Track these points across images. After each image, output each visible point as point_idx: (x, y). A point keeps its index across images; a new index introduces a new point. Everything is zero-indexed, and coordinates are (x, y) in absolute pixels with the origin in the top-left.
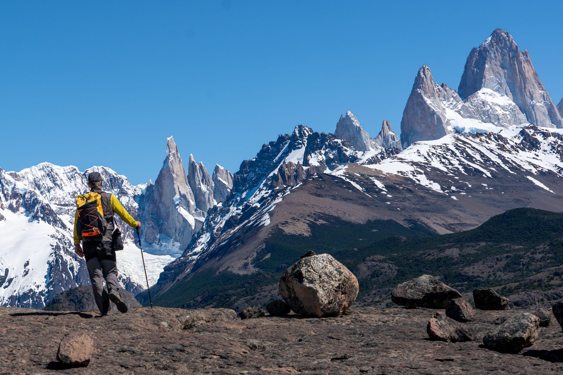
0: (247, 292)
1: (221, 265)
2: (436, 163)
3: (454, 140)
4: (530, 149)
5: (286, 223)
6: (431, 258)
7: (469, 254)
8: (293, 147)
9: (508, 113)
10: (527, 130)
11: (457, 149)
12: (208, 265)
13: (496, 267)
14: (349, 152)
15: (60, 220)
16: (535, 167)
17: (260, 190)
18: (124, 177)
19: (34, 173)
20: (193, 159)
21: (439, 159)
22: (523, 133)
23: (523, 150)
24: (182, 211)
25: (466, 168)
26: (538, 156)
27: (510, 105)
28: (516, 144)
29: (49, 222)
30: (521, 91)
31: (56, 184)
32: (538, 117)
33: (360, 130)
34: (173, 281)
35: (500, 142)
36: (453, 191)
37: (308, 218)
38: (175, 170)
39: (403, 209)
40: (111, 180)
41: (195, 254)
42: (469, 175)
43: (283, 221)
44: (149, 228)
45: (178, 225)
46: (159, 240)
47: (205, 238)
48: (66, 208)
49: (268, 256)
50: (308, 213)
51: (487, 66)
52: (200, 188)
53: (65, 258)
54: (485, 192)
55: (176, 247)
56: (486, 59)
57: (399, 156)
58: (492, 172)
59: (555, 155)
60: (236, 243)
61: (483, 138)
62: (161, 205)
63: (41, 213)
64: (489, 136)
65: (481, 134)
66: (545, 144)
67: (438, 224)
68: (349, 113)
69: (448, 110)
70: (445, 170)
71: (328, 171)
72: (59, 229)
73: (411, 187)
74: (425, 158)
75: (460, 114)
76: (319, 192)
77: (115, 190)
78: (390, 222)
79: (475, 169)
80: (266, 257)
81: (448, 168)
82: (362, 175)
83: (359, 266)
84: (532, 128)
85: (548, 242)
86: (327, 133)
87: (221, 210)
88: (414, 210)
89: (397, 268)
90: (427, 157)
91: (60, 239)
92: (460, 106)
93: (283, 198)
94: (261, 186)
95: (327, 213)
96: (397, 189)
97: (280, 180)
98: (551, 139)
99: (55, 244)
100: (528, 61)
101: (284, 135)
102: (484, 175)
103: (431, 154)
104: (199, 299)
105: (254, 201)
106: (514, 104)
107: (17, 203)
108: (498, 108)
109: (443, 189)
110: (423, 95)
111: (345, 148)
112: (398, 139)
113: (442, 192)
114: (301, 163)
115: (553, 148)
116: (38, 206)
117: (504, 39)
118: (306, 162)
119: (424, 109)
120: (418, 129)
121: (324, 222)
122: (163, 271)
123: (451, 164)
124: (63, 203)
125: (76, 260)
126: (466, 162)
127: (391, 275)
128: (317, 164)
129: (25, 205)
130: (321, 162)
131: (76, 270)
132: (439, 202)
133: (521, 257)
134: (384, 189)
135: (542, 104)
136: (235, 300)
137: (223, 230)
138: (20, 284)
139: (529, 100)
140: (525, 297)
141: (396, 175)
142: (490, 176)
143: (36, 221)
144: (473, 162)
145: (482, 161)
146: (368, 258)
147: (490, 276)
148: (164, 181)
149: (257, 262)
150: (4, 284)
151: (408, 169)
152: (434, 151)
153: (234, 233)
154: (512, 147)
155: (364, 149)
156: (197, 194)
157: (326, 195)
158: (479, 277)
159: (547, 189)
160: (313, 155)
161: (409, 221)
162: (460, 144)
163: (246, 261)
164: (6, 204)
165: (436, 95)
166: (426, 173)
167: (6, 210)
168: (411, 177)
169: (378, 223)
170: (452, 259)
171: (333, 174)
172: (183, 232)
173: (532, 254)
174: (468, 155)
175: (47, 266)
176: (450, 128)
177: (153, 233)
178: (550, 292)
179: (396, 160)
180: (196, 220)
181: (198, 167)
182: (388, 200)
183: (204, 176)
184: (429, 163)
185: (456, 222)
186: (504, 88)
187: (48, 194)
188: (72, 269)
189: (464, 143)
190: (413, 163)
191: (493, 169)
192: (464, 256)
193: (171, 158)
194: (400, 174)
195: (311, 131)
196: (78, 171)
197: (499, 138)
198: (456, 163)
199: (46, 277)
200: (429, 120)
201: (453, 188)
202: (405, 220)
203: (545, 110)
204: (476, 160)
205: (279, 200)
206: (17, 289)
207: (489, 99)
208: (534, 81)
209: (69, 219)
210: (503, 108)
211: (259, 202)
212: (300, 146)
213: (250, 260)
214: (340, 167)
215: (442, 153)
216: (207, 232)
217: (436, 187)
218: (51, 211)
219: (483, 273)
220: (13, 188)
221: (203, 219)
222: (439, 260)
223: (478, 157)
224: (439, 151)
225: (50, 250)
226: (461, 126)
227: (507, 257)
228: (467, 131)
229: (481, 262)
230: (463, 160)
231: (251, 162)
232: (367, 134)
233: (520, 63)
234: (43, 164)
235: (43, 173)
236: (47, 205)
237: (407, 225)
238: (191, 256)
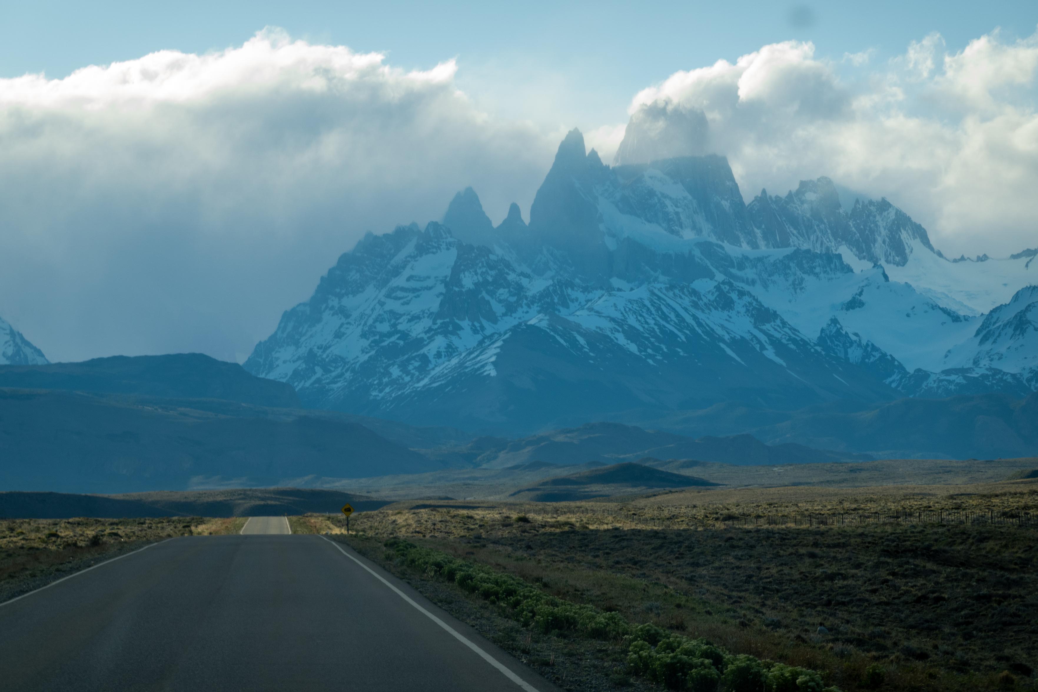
2: (632, 320)
4: (723, 309)
10: (722, 285)
11: (652, 305)
16: (728, 332)
21: (635, 316)
22: (717, 288)
23: (716, 309)
25: (661, 328)
26: (730, 317)
28: (709, 301)
35: (694, 298)
36: (650, 355)
42: (665, 337)
54: (679, 358)
58: (686, 336)
59: (749, 319)
66: (739, 304)
70: (641, 329)
73: (610, 346)
74: (622, 313)
79: (670, 330)
81: (644, 327)
82: (565, 328)
84: (727, 283)
90: (624, 312)
96: (598, 347)
98: (746, 300)
102: (679, 339)
103: (627, 310)
109: (639, 351)
113: (638, 354)
115: (748, 310)
123: (647, 323)
126: (662, 322)
132: (636, 366)
134: (586, 346)
141: (595, 331)
142: (684, 340)
144: (669, 323)
145: (677, 321)
151: (606, 325)
152: (630, 306)
154: (706, 305)
162: (654, 298)
166: (624, 332)
168: (610, 334)
174: (663, 313)
182: (591, 359)
184: (626, 320)
189: (659, 298)
190: (613, 320)
191: (688, 332)
198: (652, 322)
204: (671, 320)
215: (638, 309)
217: (633, 348)
223: (672, 316)
224: (635, 306)
230: (658, 319)
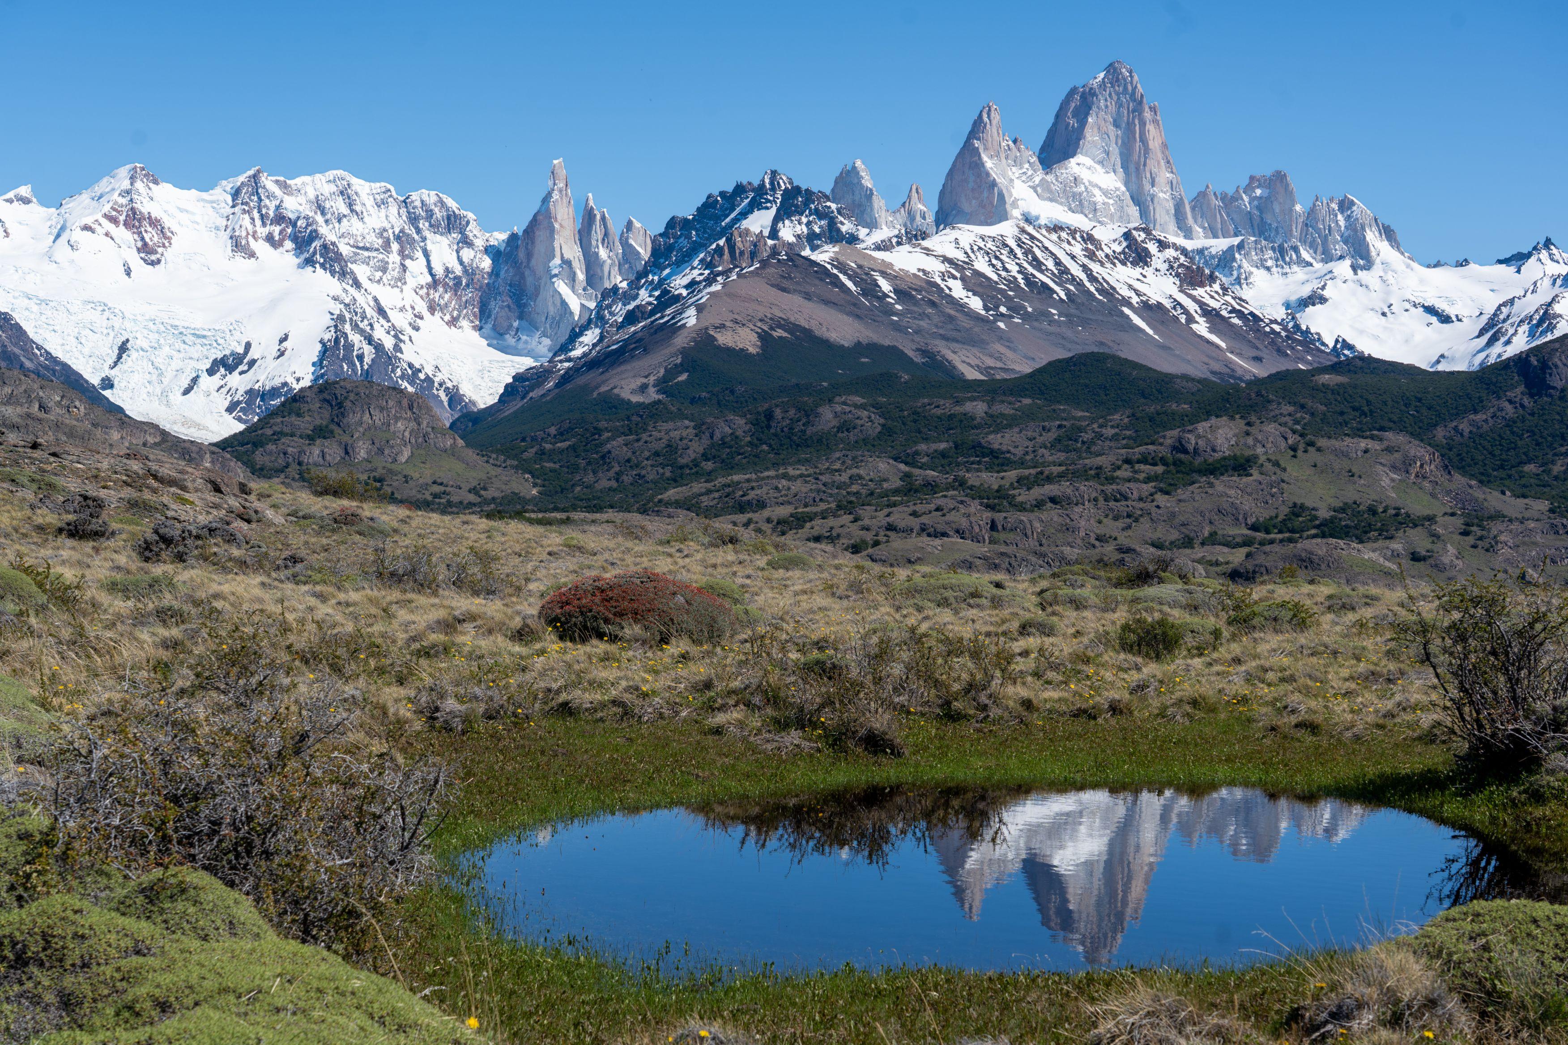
0: (630, 429)
1: (604, 382)
2: (981, 265)
3: (1016, 231)
4: (1134, 264)
5: (723, 326)
6: (939, 412)
7: (1002, 415)
8: (756, 205)
9: (1111, 201)
10: (1134, 232)
11: (1019, 245)
12: (581, 381)
13: (1040, 440)
14: (846, 227)
15: (352, 272)
16: (1138, 293)
17: (693, 268)
18: (471, 216)
19: (318, 186)
20: (591, 203)
21: (987, 259)
22: (1127, 236)
23: (1124, 263)
24: (562, 287)
25: (1028, 278)
26: (1145, 276)
27: (1117, 189)
28: (1114, 252)
29: (333, 272)
30: (1137, 169)
31: (352, 211)
32: (1157, 216)
33: (872, 194)
34: (523, 398)
35: (1090, 246)
36: (1002, 315)
37: (759, 324)
38: (559, 217)
39: (917, 332)
40: (449, 217)
41: (569, 360)
42: (1032, 291)
43: (718, 322)
44: (502, 308)
45: (552, 311)
46: (517, 330)
47: (590, 337)
48: (366, 254)
49: (683, 377)
50: (760, 315)
51: (1090, 120)
52: (597, 254)
53: (350, 337)
54: (1052, 322)
55: (543, 346)
56: (1090, 108)
57: (925, 243)
58: (1068, 292)
59: (1172, 279)
60: (635, 349)
61: (1064, 235)
62: (527, 273)
63: (321, 255)
64: (1073, 232)
65: (1062, 229)
66: (1159, 259)
67: (969, 364)
68: (858, 163)
69: (1018, 183)
70: (995, 277)
71: (806, 252)
72: (348, 288)
73: (935, 298)
74: (966, 253)
75: (1036, 192)
76: (786, 284)
77: (455, 235)
78: (893, 350)
79: (1043, 283)
80: (680, 379)
81: (999, 275)
82: (860, 267)
83: (820, 410)
84: (1143, 230)
85: (1128, 412)
86: (815, 189)
87: (625, 293)
88: (934, 335)
89: (882, 421)
90: (969, 252)
91: (347, 305)
92: (1037, 180)
93: (724, 285)
94: (696, 263)
95: (792, 319)
96: (913, 297)
97: (727, 256)
98: (1170, 253)
99: (338, 312)
100: (1155, 122)
101: (745, 183)
102: (1055, 296)
103: (976, 248)
104: (553, 430)
105: (679, 284)
106: (1123, 188)
107: (281, 233)
108: (1096, 192)
109: (986, 308)
110: (981, 151)
111: (841, 218)
112: (930, 218)
113: (983, 312)
114: (766, 233)
115: (1172, 267)
116: (316, 244)
117: (1125, 79)
118: (774, 233)
119: (979, 175)
120: (966, 206)
121: (785, 334)
122: (511, 380)
123: (1005, 269)
124: (361, 245)
125: (370, 344)
126: (1030, 269)
127: (870, 432)
128: (792, 239)
129: (295, 238)
130: (798, 237)
131: (367, 360)
132: (976, 329)
133: (1080, 429)
134: (892, 295)
135: (1167, 196)
136: (609, 439)
137: (620, 327)
138: (269, 370)
139: (1147, 186)
140: (1069, 491)
141: (914, 275)
142: (1064, 297)
143: (310, 269)
144: (1042, 272)
145: (1056, 272)
146: (837, 399)
147: (1027, 453)
148: (537, 233)
149: (663, 385)
150: (241, 368)
151: (935, 267)
152: (982, 244)
153: (635, 333)
154: (1107, 256)
155: (872, 225)
156: (592, 263)
157: (795, 290)
158: (1009, 452)
159: (1150, 332)
160: (787, 222)
161: (924, 352)
162: (1025, 238)
163: (645, 380)
164: (262, 231)
165: (1003, 155)
166: (963, 279)
167: (261, 241)
168: (938, 280)
169: (872, 349)
170: (973, 418)
171: (813, 257)
172: (558, 323)
173: (1101, 426)
174: (1035, 258)
175: (319, 347)
176: (1016, 213)
177: (509, 318)
178: (1110, 488)
179: (918, 249)
180: (582, 305)
181: (598, 217)
182: (895, 314)
183: (606, 234)
184: (969, 263)
185: (999, 365)
186: (1113, 160)
187: (337, 225)
188: (361, 357)
189: (1032, 238)
190: (946, 260)
191: (1072, 288)
192: (992, 416)
193: (556, 196)
194: (921, 274)
195: (791, 183)
196: (394, 193)
197: (1089, 238)
198: (1014, 268)
199: (314, 364)
200: (985, 194)
201: (1003, 309)
202: (918, 350)
203: (1170, 206)
204: (1047, 269)
205: (716, 288)
206: (262, 378)
207: (1085, 175)
208: (1160, 155)
209: (369, 273)
210: (1106, 193)
211: (686, 287)
212: (769, 205)
213: (652, 378)
214: (826, 247)
215: (994, 248)
216: (596, 326)
217: (976, 304)
218: (339, 256)
219: (1017, 447)
220: (278, 207)
221: (592, 305)
222: (951, 417)
223: (1050, 264)
224: (990, 245)
225: (327, 321)
226: (1034, 212)
227: (1060, 426)
228: (1043, 221)
229: (1017, 430)
230: (1026, 265)
231: (685, 221)
232: (882, 203)
233: (1143, 124)
234: (335, 172)
235: (333, 188)
236: (333, 244)
237: (918, 359)
238: (561, 361)
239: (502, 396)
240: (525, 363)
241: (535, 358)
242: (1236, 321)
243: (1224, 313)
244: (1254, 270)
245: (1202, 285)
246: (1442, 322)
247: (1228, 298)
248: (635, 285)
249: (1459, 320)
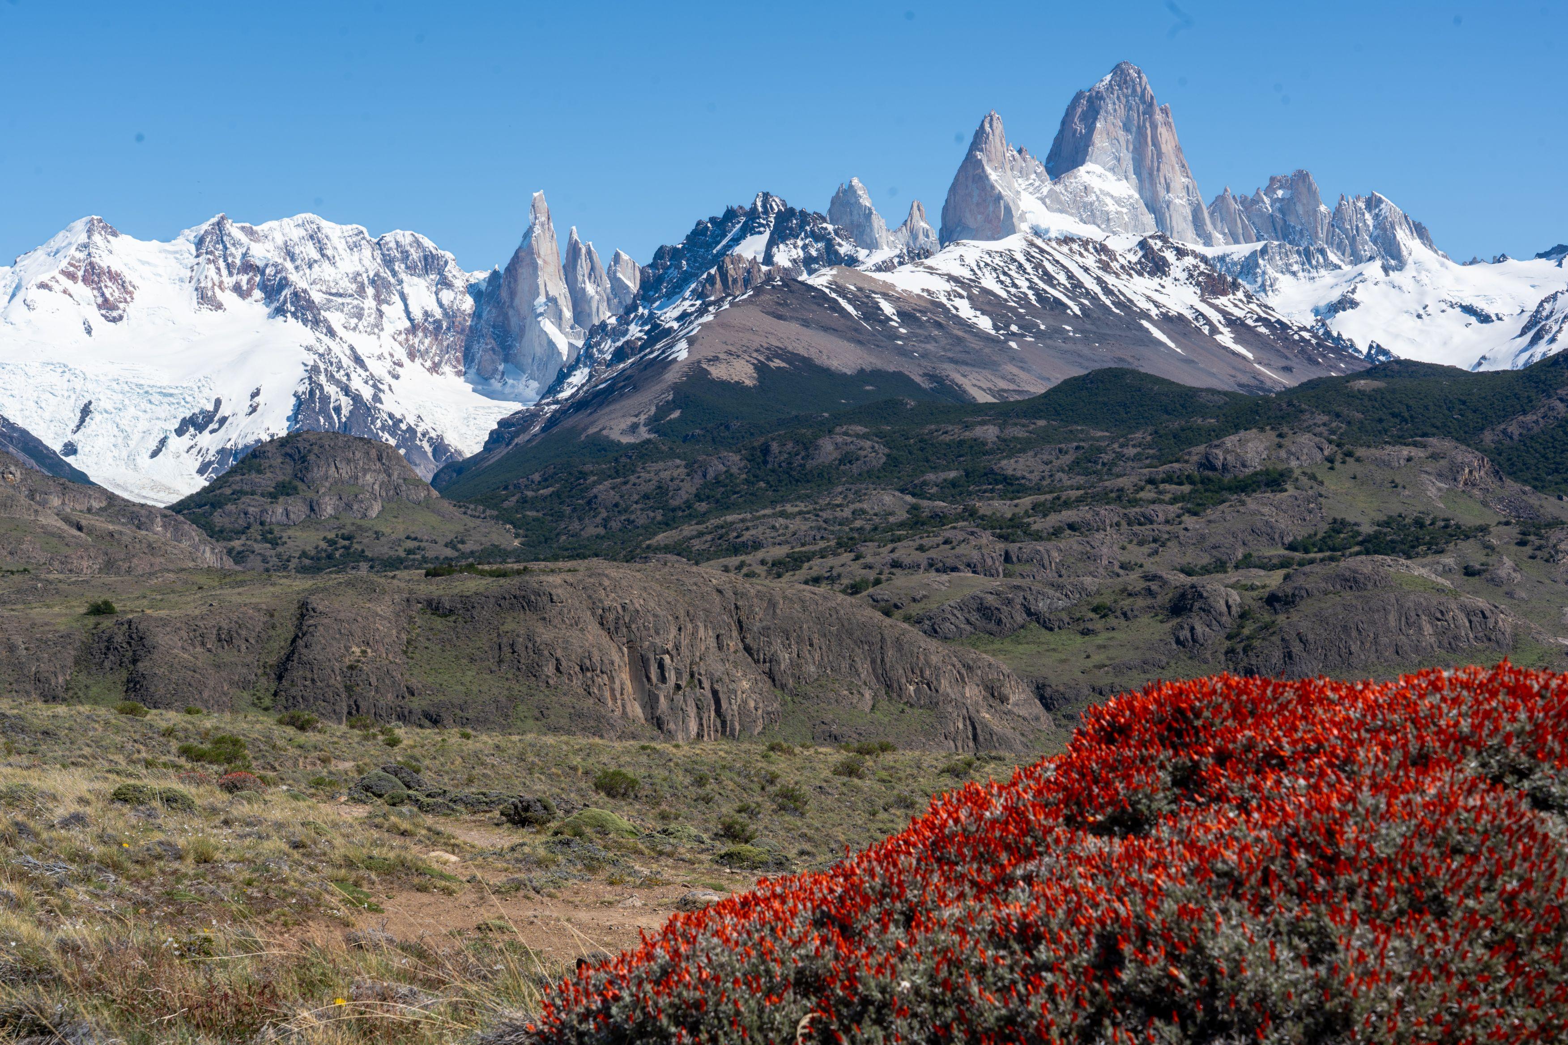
0: (617, 472)
1: (592, 423)
2: (989, 282)
3: (1024, 245)
4: (1152, 274)
5: (716, 359)
6: (947, 438)
7: (1015, 438)
8: (748, 229)
9: (1125, 210)
10: (1150, 241)
11: (1028, 260)
12: (568, 423)
13: (1057, 463)
14: (845, 248)
15: (326, 320)
16: (1157, 305)
17: (684, 299)
18: (449, 255)
19: (287, 230)
20: (575, 236)
21: (995, 275)
22: (1143, 244)
23: (1140, 274)
24: (548, 326)
25: (1038, 294)
26: (1163, 287)
27: (1130, 197)
28: (1130, 262)
29: (305, 322)
30: (1151, 174)
31: (323, 255)
32: (1174, 223)
33: (871, 213)
34: (508, 445)
35: (1104, 257)
36: (1014, 334)
37: (755, 355)
38: (542, 253)
39: (923, 356)
40: (426, 258)
41: (556, 402)
42: (1044, 307)
43: (710, 354)
44: (485, 351)
45: (539, 351)
46: (503, 374)
47: (579, 377)
48: (340, 300)
49: (676, 414)
50: (756, 345)
51: (1098, 125)
52: (584, 290)
53: (327, 388)
54: (1066, 339)
55: (531, 389)
56: (1098, 113)
57: (928, 262)
58: (1082, 307)
59: (1192, 289)
60: (624, 387)
61: (1075, 247)
62: (511, 312)
63: (292, 303)
64: (1085, 243)
65: (1072, 240)
66: (1177, 267)
67: (980, 388)
68: (855, 181)
69: (1024, 195)
70: (1004, 295)
71: (804, 277)
72: (322, 337)
73: (941, 319)
74: (972, 270)
75: (1044, 203)
76: (782, 311)
77: (432, 277)
78: (899, 377)
79: (1055, 299)
80: (672, 416)
81: (1008, 292)
82: (860, 289)
83: (820, 442)
84: (1159, 237)
85: (1150, 429)
86: (810, 211)
87: (613, 329)
88: (942, 359)
89: (887, 451)
90: (976, 268)
91: (321, 355)
92: (1045, 191)
93: (716, 315)
94: (687, 294)
95: (790, 348)
96: (918, 319)
97: (719, 284)
98: (1189, 261)
99: (311, 363)
100: (1167, 124)
101: (735, 207)
102: (1069, 311)
103: (982, 264)
104: (537, 477)
105: (669, 316)
106: (1137, 196)
107: (249, 282)
108: (1108, 201)
109: (996, 327)
110: (985, 162)
111: (838, 240)
112: (934, 236)
113: (993, 332)
114: (760, 259)
115: (1191, 276)
116: (287, 292)
117: (1133, 81)
118: (768, 259)
119: (984, 189)
120: (970, 222)
121: (783, 365)
122: (495, 426)
123: (1015, 285)
124: (334, 291)
125: (347, 395)
126: (1041, 285)
127: (874, 463)
128: (788, 264)
129: (263, 287)
130: (794, 261)
131: (345, 412)
132: (987, 350)
133: (1100, 450)
134: (895, 318)
135: (1184, 202)
136: (594, 484)
137: (609, 364)
138: (241, 427)
139: (1162, 192)
140: (1089, 516)
141: (918, 295)
142: (1079, 313)
143: (282, 318)
144: (1053, 286)
145: (1069, 286)
146: (838, 429)
147: (1043, 478)
148: (520, 270)
149: (654, 423)
150: (211, 427)
151: (940, 287)
152: (989, 261)
153: (624, 370)
154: (1122, 267)
155: (872, 245)
156: (578, 299)
157: (792, 318)
158: (1023, 478)
159: (1172, 345)
160: (781, 246)
161: (932, 377)
162: (1033, 251)
163: (635, 420)
164: (229, 281)
165: (1008, 166)
166: (970, 298)
167: (228, 292)
168: (944, 300)
169: (876, 375)
170: (984, 444)
171: (810, 282)
172: (546, 365)
173: (1122, 446)
174: (1046, 273)
175: (293, 401)
176: (1024, 227)
177: (493, 362)
178: (1133, 511)
179: (921, 269)
180: (571, 345)
181: (584, 250)
182: (900, 338)
183: (592, 269)
184: (977, 280)
185: (1012, 387)
186: (1124, 166)
187: (308, 271)
188: (338, 410)
189: (1042, 251)
190: (951, 278)
191: (1086, 302)
192: (1005, 440)
193: (537, 230)
194: (925, 294)
195: (784, 205)
196: (367, 235)
197: (1102, 249)
198: (1023, 284)
199: (288, 419)
200: (991, 209)
201: (1014, 328)
202: (925, 375)
203: (1188, 211)
204: (1059, 284)
205: (708, 318)
206: (234, 438)
207: (1096, 184)
208: (1174, 159)
209: (343, 321)
210: (1118, 201)
211: (678, 319)
212: (762, 229)
213: (643, 418)
214: (824, 271)
215: (1002, 264)
216: (585, 366)
217: (985, 323)
218: (310, 305)
219: (1032, 472)
220: (245, 255)
221: (580, 343)
222: (961, 443)
223: (1062, 278)
224: (997, 260)
225: (301, 372)
226: (1043, 226)
227: (1077, 448)
228: (1053, 234)
229: (1031, 453)
230: (1036, 280)
231: (675, 250)
232: (882, 222)
233: (1154, 127)
234: (303, 215)
235: (302, 232)
236: (305, 291)
237: (926, 385)
238: (548, 404)
239: (486, 443)
240: (510, 408)
241: (523, 401)
242: (1262, 330)
243: (1250, 322)
244: (1279, 275)
245: (1224, 293)
246: (1482, 322)
247: (1253, 306)
248: (624, 320)
249: (1500, 319)
